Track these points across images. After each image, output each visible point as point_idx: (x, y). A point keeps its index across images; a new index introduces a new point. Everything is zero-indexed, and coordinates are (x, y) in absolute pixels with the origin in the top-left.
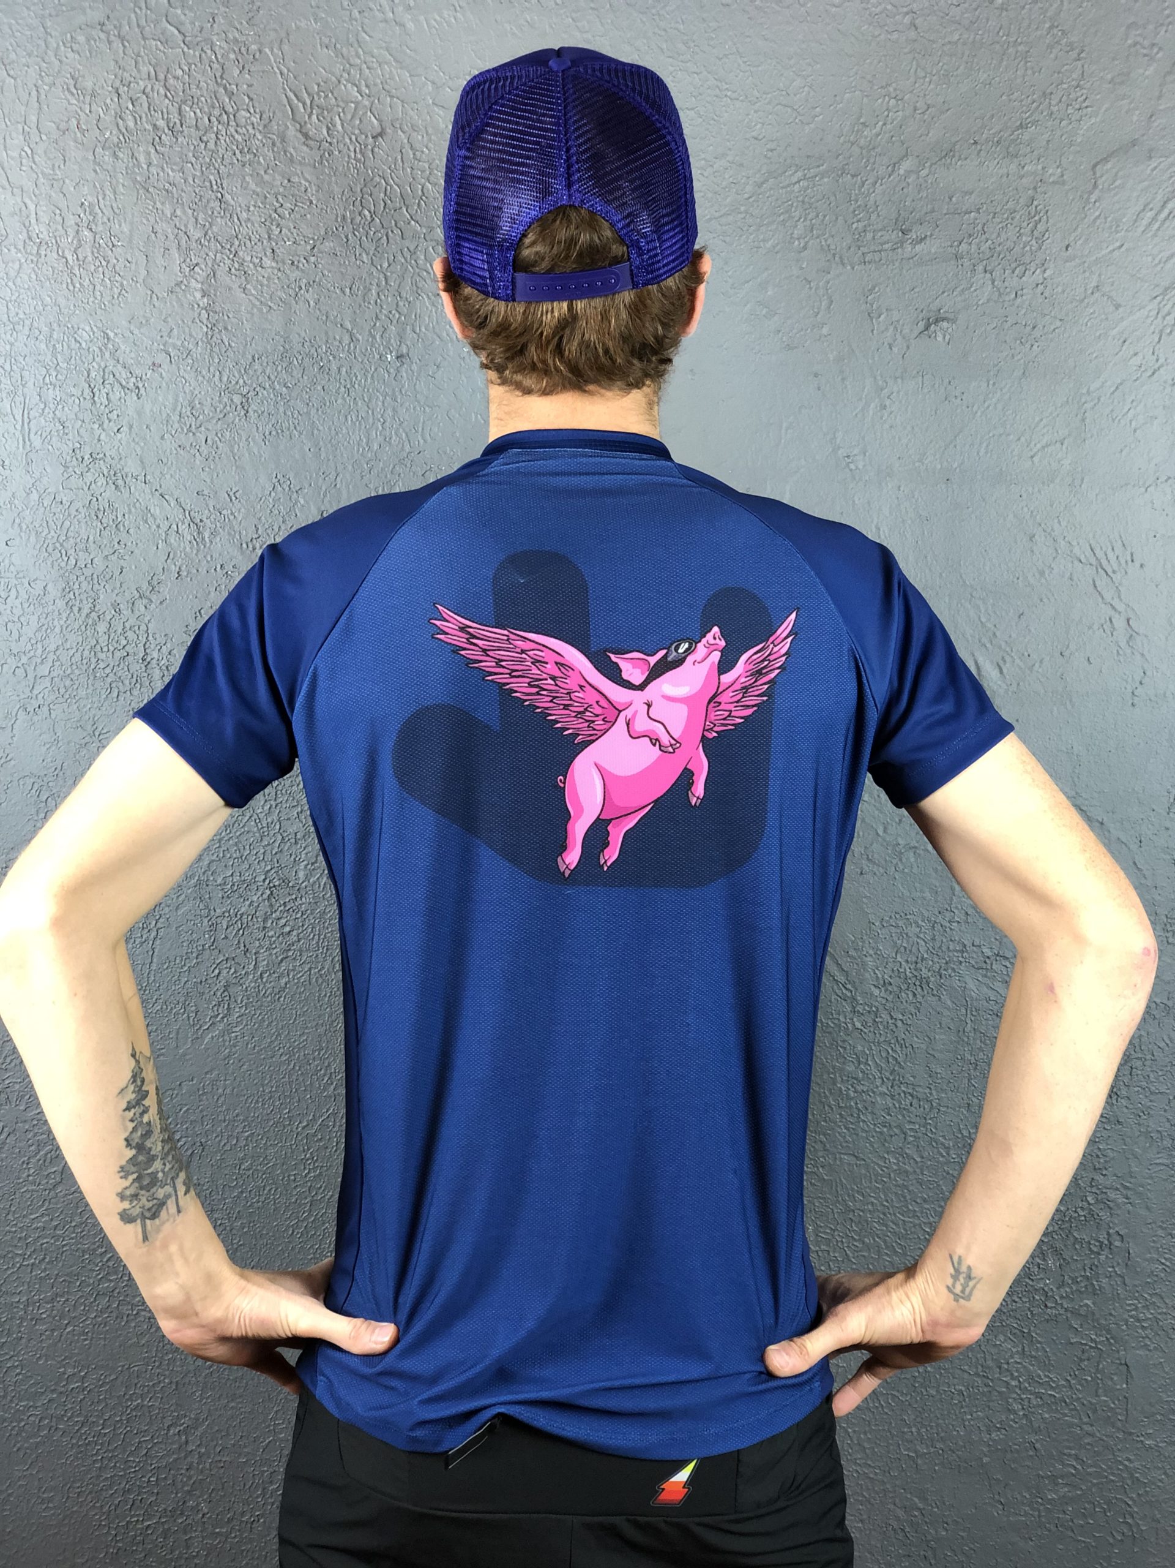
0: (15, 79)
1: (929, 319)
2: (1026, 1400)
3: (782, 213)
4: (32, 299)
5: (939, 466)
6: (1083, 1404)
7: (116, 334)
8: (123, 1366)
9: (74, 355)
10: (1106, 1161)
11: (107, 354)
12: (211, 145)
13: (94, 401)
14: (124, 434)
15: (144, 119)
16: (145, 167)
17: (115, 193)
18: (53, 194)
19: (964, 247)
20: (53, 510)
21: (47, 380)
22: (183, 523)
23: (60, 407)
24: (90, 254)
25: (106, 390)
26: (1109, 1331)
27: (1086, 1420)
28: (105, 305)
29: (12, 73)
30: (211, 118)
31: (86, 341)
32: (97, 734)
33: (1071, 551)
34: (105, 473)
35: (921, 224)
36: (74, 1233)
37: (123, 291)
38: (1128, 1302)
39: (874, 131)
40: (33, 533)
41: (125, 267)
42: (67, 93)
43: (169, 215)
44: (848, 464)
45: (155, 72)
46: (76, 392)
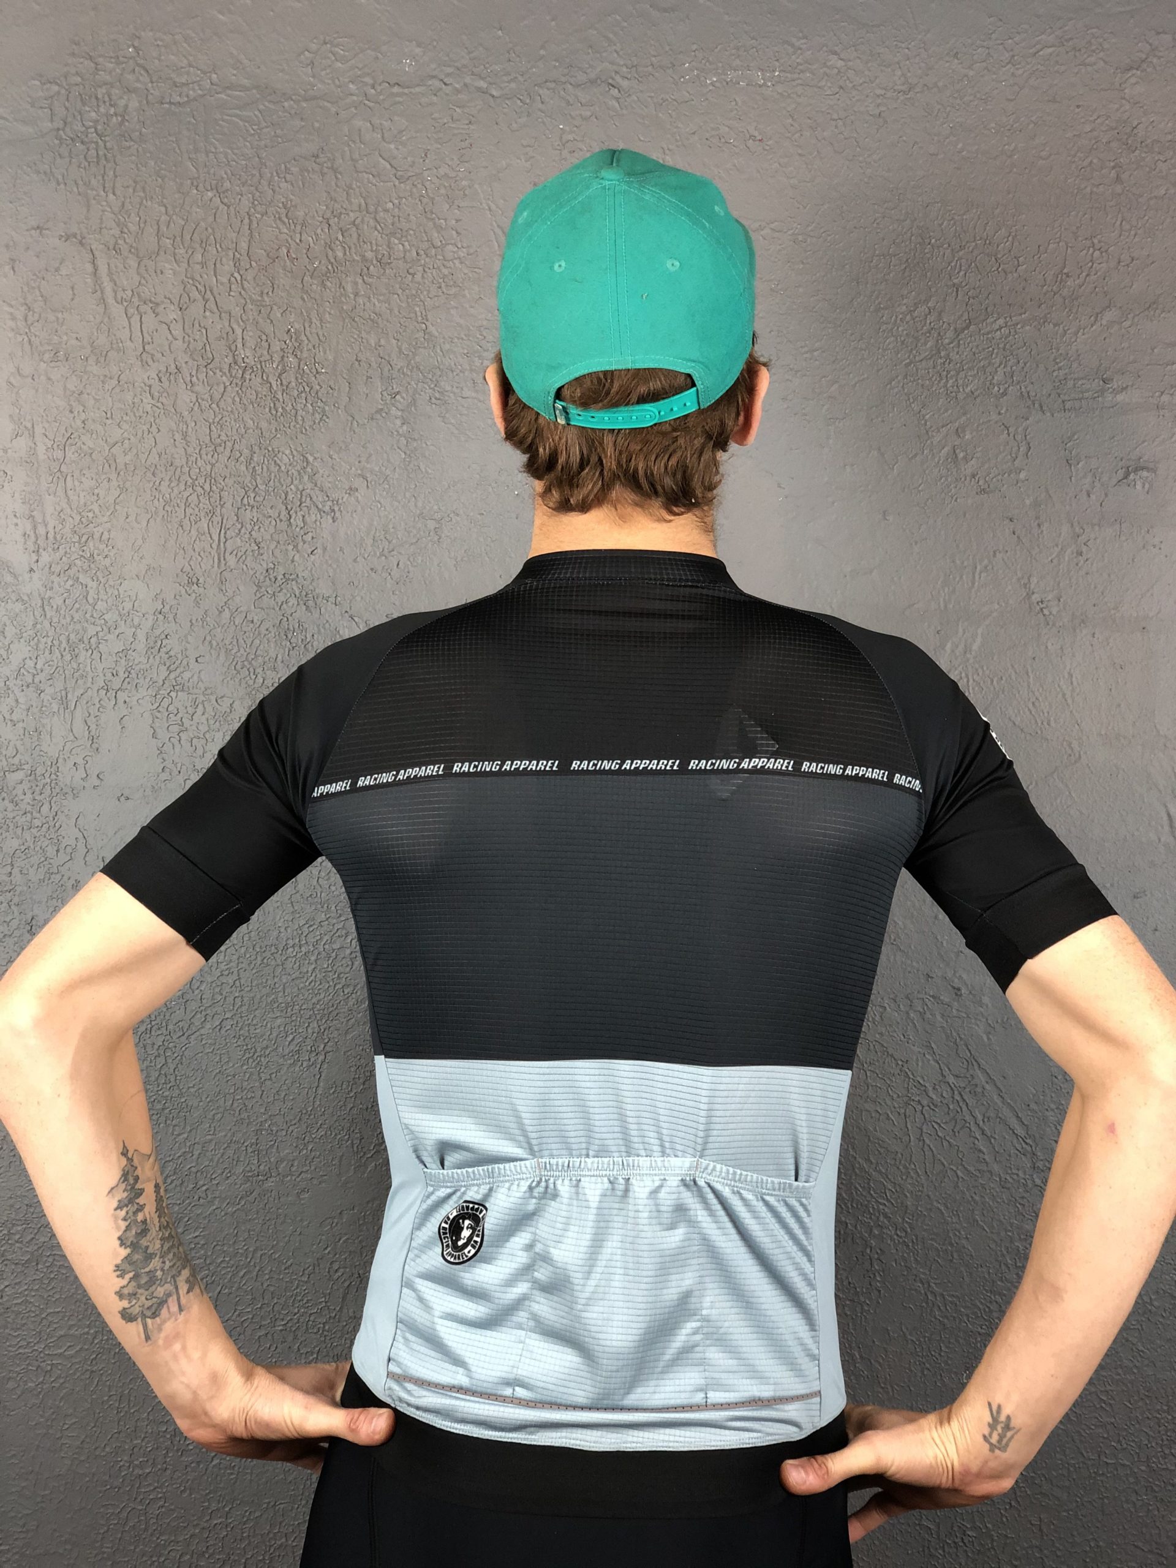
0: (228, 207)
1: (1128, 468)
3: (981, 359)
4: (235, 421)
5: (1135, 615)
7: (315, 458)
8: (268, 1503)
9: (272, 477)
11: (306, 478)
12: (418, 277)
13: (290, 523)
14: (317, 556)
15: (353, 250)
16: (352, 296)
17: (321, 320)
18: (261, 320)
19: (1165, 398)
20: (244, 629)
21: (245, 501)
23: (256, 528)
24: (293, 380)
25: (302, 513)
28: (306, 430)
29: (226, 200)
30: (419, 251)
31: (285, 465)
34: (298, 595)
35: (1123, 374)
37: (325, 417)
39: (1077, 282)
40: (223, 650)
41: (328, 393)
42: (278, 221)
43: (373, 345)
44: (1042, 609)
45: (366, 204)
46: (273, 513)
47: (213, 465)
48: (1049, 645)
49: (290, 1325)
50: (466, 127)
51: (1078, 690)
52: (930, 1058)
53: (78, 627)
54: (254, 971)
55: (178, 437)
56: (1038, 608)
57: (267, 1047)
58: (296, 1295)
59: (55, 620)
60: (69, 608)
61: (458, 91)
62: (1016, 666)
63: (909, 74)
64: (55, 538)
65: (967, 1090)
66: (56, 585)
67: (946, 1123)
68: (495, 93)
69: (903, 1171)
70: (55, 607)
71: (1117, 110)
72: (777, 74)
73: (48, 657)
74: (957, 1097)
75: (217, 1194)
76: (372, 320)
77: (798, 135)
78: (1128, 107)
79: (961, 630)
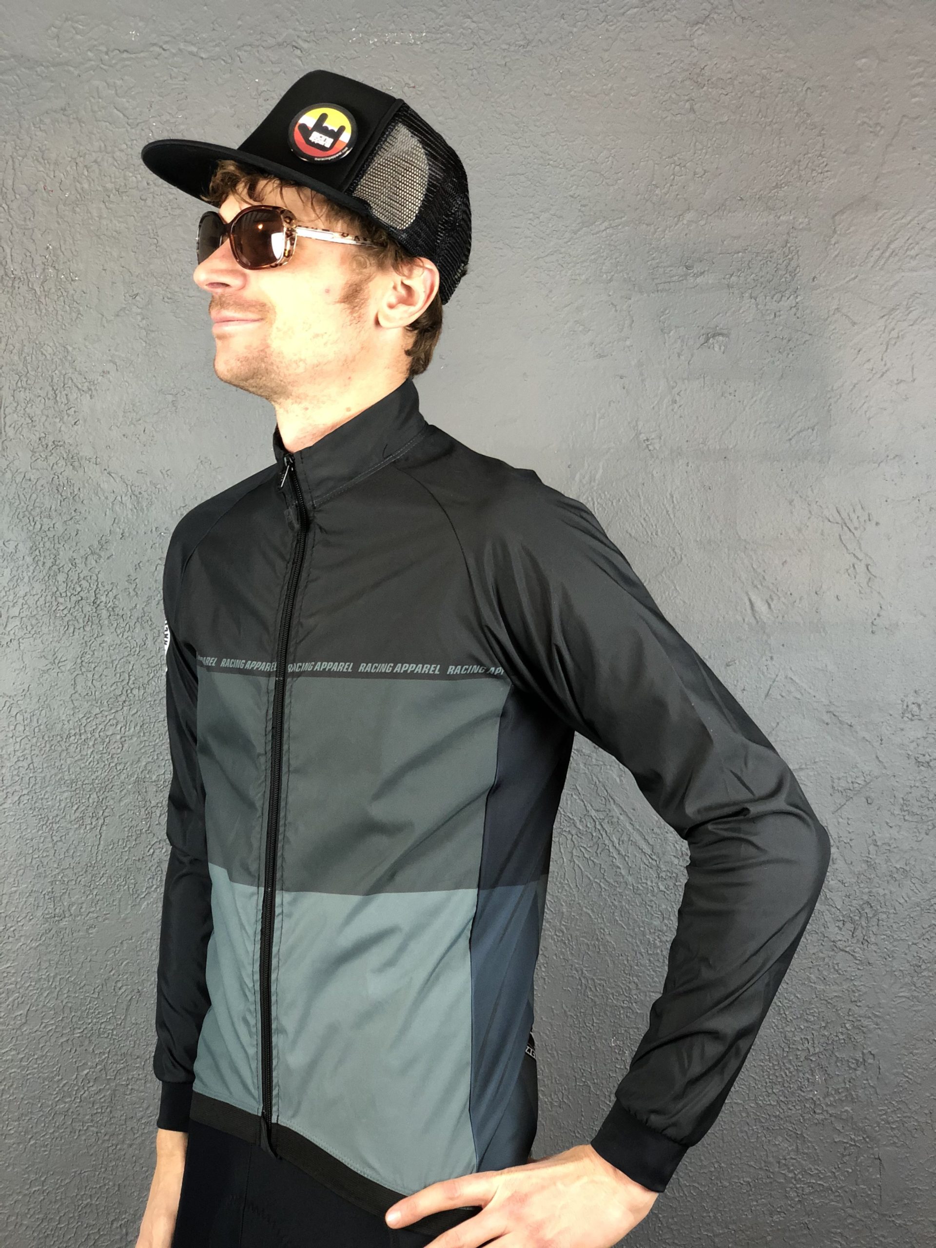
1: (707, 334)
2: (801, 1189)
3: (593, 254)
5: (718, 447)
6: (846, 1192)
7: (74, 348)
8: (75, 1172)
9: (40, 364)
10: (860, 995)
11: (67, 364)
12: (149, 202)
13: (57, 401)
14: (79, 426)
15: (96, 182)
16: (97, 219)
17: (73, 238)
18: (25, 241)
19: (734, 278)
20: (23, 486)
21: (19, 384)
22: (126, 495)
23: (30, 405)
24: (53, 287)
25: (66, 392)
26: (865, 1132)
27: (849, 1204)
28: (66, 326)
30: (149, 182)
31: (50, 354)
32: (57, 661)
33: (822, 513)
34: (65, 456)
35: (701, 261)
36: (36, 1063)
37: (80, 316)
38: (880, 1108)
39: (663, 191)
40: (7, 504)
41: (81, 296)
42: (36, 162)
43: (116, 256)
44: (647, 445)
45: (105, 145)
46: (43, 393)
48: (654, 472)
49: (85, 1032)
50: (182, 83)
51: (677, 507)
52: (577, 798)
54: (44, 756)
56: (645, 445)
57: (57, 815)
58: (89, 1009)
61: (174, 55)
62: (630, 491)
63: (527, 32)
65: (606, 820)
67: (590, 847)
68: (203, 56)
69: (559, 885)
71: (689, 56)
72: (424, 34)
74: (599, 827)
75: (22, 933)
76: (114, 238)
77: (442, 82)
78: (696, 54)
79: (586, 465)
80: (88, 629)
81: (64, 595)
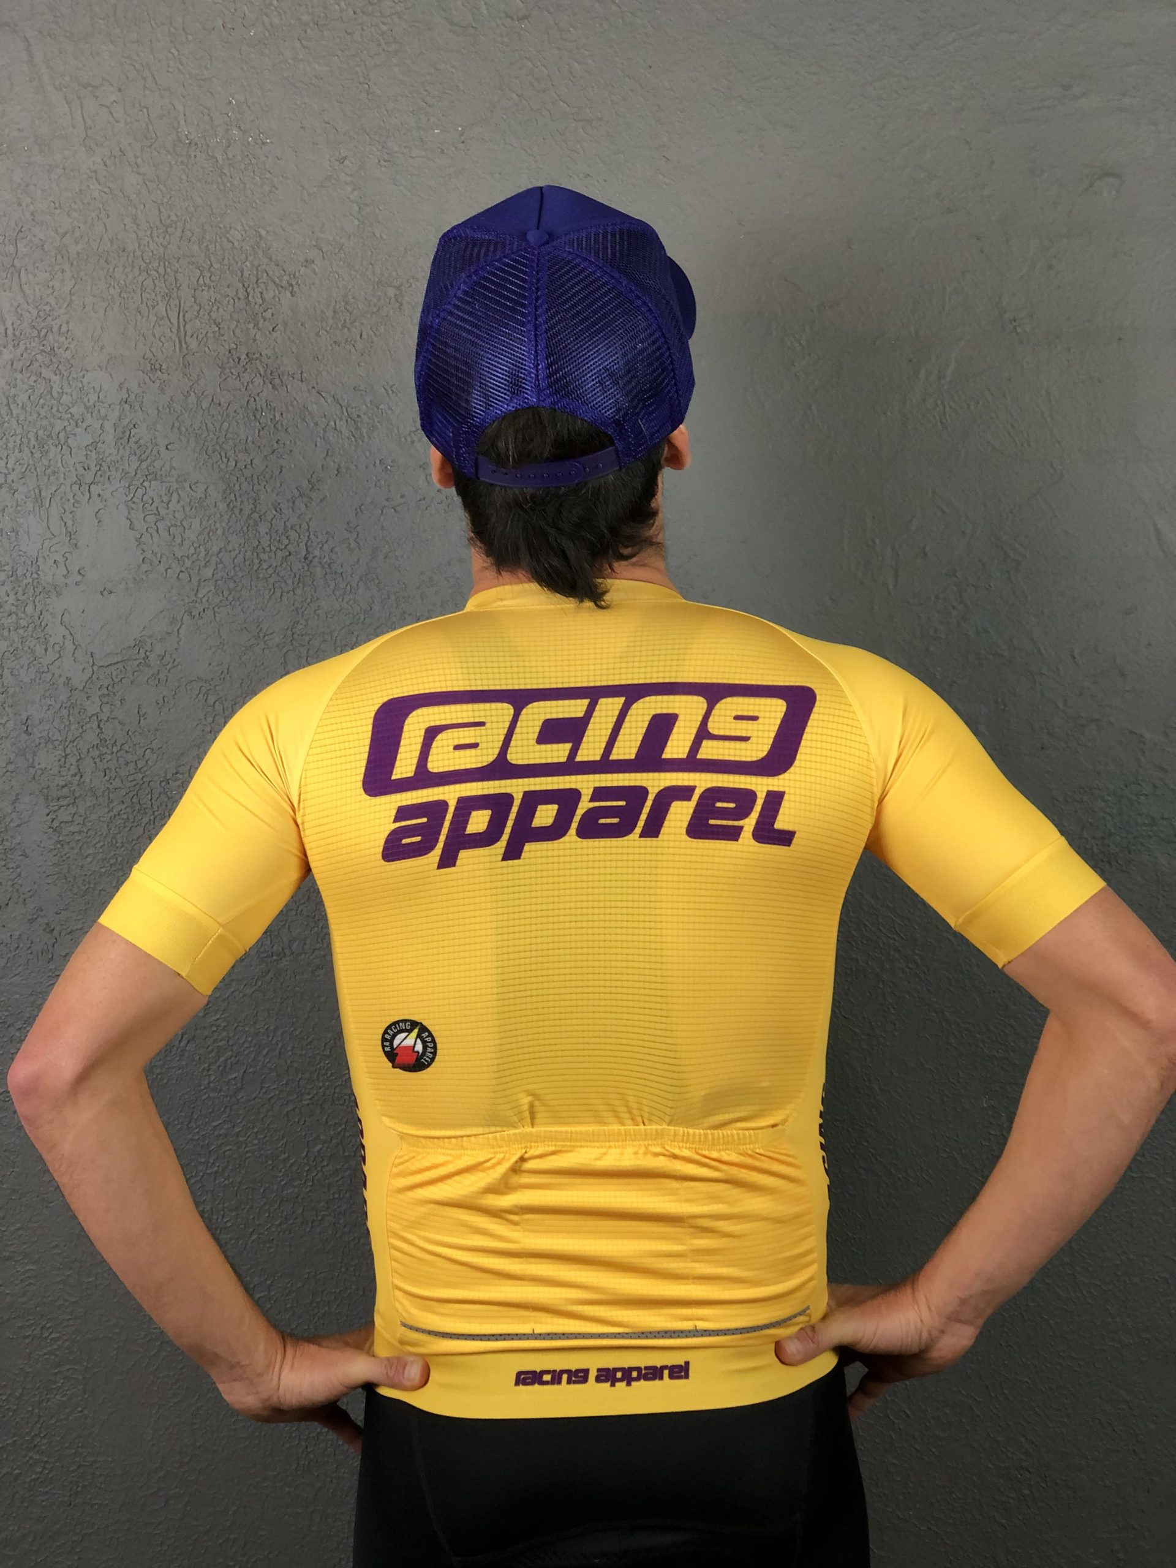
47: (165, 247)
48: (1024, 363)
49: (316, 1098)
51: (1056, 408)
53: (45, 422)
55: (128, 221)
56: (1011, 327)
58: (320, 1070)
59: (22, 418)
60: (34, 405)
62: (992, 389)
64: (14, 335)
66: (19, 382)
70: (21, 404)
73: (19, 455)
80: (299, 592)
81: (268, 549)
